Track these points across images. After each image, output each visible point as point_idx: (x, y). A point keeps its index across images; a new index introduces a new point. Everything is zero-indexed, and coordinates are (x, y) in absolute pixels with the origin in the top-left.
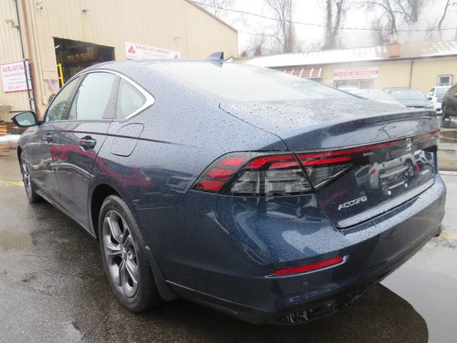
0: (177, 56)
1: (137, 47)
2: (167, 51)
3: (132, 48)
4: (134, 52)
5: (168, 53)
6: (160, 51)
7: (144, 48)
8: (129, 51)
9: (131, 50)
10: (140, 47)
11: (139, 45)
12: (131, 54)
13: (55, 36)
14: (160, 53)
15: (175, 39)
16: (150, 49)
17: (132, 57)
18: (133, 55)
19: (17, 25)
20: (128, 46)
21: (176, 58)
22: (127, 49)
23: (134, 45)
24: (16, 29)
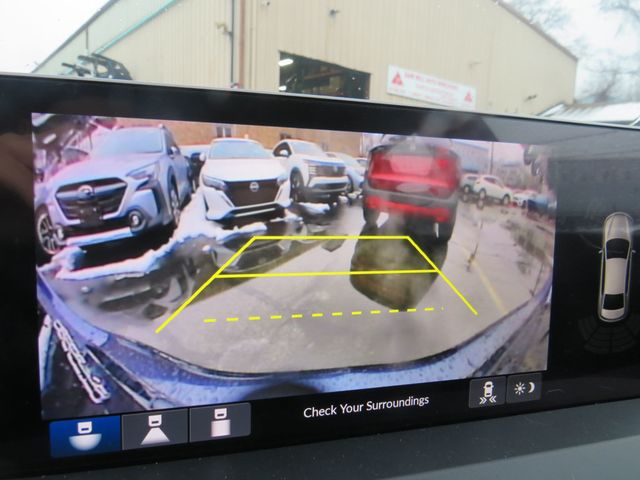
1: (407, 76)
3: (398, 76)
5: (455, 88)
6: (443, 85)
7: (418, 78)
8: (394, 81)
9: (397, 80)
10: (412, 76)
11: (411, 73)
12: (396, 86)
13: (282, 49)
15: (471, 66)
16: (427, 81)
17: (396, 90)
18: (399, 87)
19: (230, 29)
20: (392, 72)
21: (468, 98)
22: (391, 76)
23: (402, 72)
24: (228, 38)
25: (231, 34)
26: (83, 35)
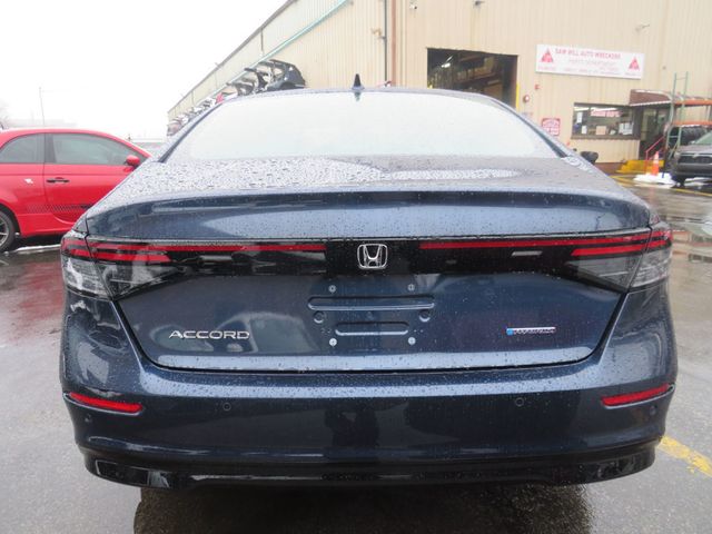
0: (635, 61)
1: (559, 52)
2: (617, 53)
3: (548, 53)
4: (551, 60)
5: (617, 57)
6: (602, 55)
7: (570, 52)
8: (543, 59)
9: (547, 58)
10: (564, 51)
11: (563, 48)
12: (545, 64)
13: (430, 46)
14: (602, 59)
15: (638, 30)
16: (582, 54)
17: (546, 68)
18: (549, 65)
19: (383, 35)
20: (541, 50)
21: (634, 65)
22: (540, 56)
23: (553, 49)
24: (382, 41)
25: (385, 38)
26: (258, 37)
